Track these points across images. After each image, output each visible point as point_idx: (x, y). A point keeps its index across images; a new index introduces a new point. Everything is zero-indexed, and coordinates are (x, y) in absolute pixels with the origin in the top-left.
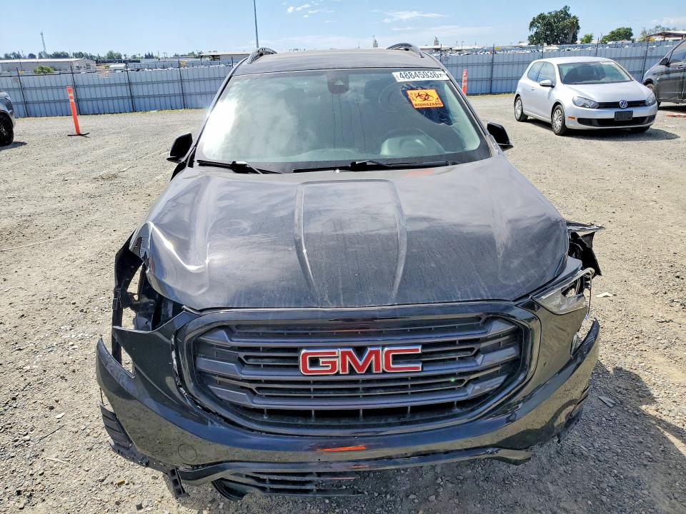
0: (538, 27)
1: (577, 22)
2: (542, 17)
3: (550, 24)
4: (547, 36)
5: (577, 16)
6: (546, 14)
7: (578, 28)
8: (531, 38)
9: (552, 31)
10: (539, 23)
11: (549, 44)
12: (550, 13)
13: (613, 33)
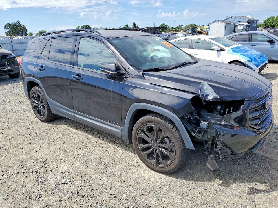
0: (8, 29)
1: (25, 28)
2: (8, 24)
3: (14, 28)
4: (14, 32)
5: (24, 25)
6: (10, 23)
7: (26, 30)
8: (6, 33)
9: (15, 30)
10: (8, 27)
11: (16, 36)
12: (12, 23)
13: (40, 32)
